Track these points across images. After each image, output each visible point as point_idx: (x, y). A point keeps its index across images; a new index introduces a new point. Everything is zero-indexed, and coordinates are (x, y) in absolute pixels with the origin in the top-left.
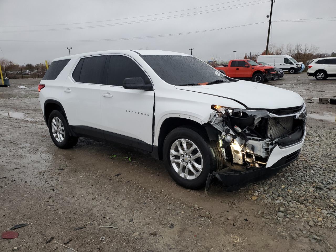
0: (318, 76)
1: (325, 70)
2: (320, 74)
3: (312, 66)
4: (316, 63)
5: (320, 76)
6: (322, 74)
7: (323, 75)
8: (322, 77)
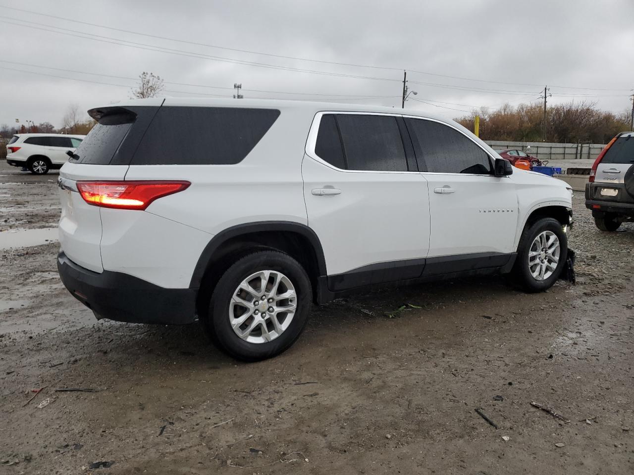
0: (35, 166)
1: (46, 155)
2: (39, 163)
3: (20, 148)
4: (26, 142)
5: (39, 167)
6: (41, 163)
7: (43, 165)
8: (43, 169)
